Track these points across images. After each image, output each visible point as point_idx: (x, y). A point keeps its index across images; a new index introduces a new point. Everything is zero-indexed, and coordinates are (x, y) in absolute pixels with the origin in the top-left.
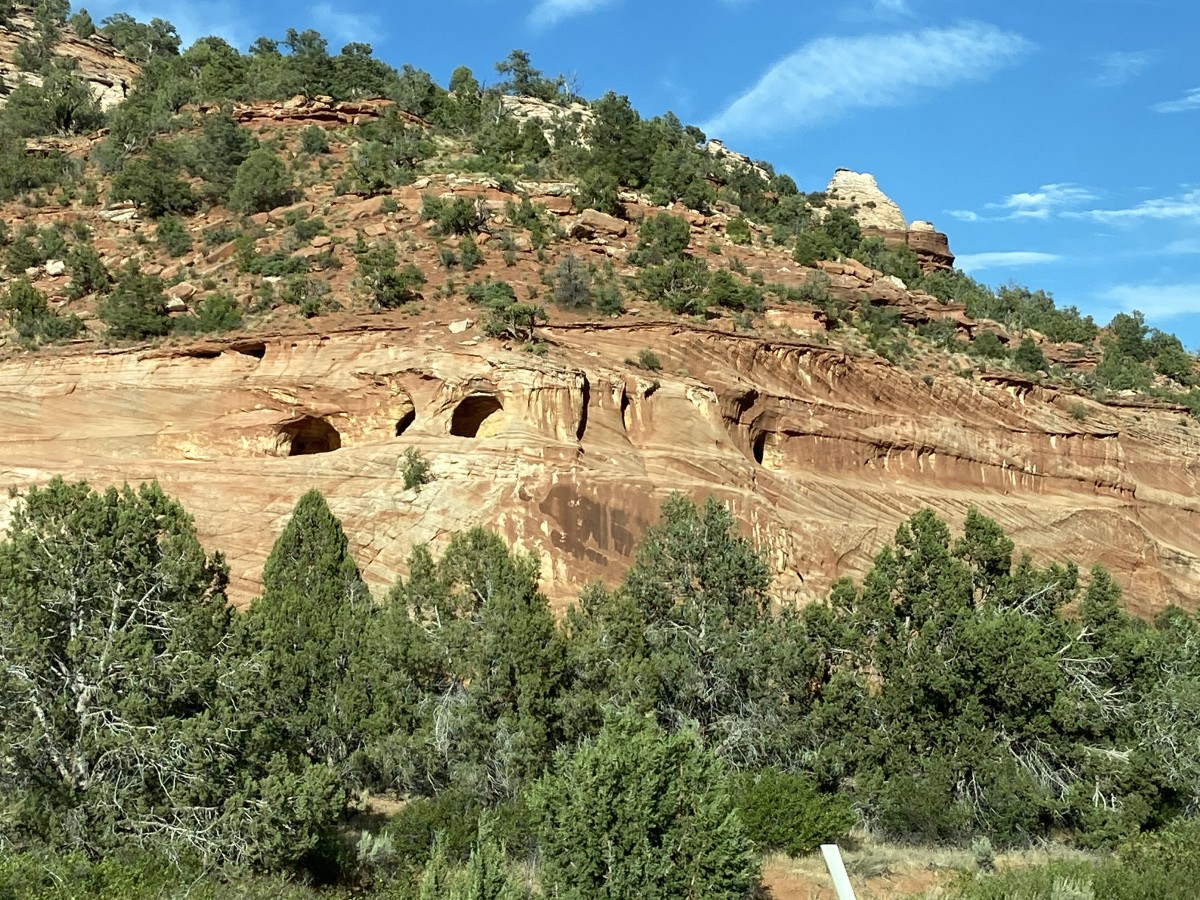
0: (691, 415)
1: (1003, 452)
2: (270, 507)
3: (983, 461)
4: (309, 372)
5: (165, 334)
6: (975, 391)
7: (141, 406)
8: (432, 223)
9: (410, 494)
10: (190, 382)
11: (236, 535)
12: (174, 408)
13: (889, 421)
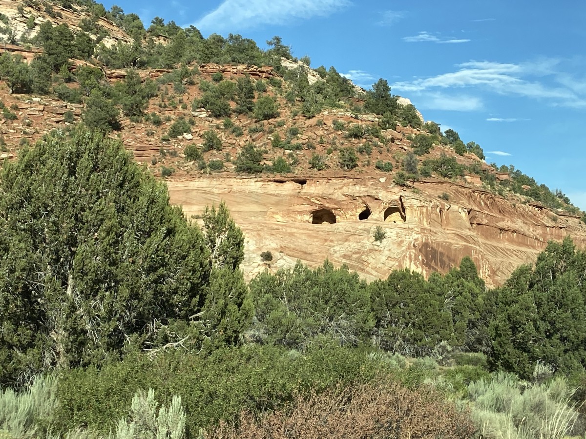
0: (461, 218)
1: (534, 233)
2: (326, 244)
3: (529, 237)
4: (325, 192)
5: (261, 172)
6: (527, 210)
7: (260, 200)
8: (340, 132)
9: (378, 243)
10: (277, 192)
11: (319, 254)
12: (273, 202)
13: (503, 220)
